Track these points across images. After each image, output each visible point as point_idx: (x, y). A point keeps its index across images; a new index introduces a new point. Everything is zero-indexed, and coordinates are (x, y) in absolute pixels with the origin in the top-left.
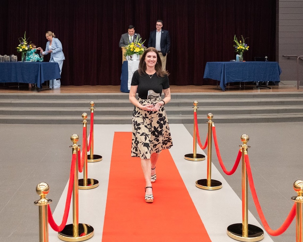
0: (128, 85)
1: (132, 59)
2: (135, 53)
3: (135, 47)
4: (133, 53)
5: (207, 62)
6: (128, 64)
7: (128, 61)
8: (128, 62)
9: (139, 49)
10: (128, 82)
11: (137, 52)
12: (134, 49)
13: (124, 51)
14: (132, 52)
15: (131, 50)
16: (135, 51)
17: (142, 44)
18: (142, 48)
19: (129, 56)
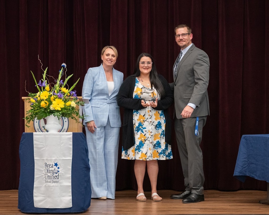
0: (34, 194)
1: (47, 127)
2: (52, 112)
3: (52, 97)
4: (48, 112)
5: (243, 136)
6: (35, 142)
7: (34, 133)
8: (34, 136)
9: (63, 103)
10: (35, 186)
11: (58, 111)
12: (51, 103)
13: (28, 108)
14: (45, 109)
15: (43, 104)
16: (52, 108)
17: (71, 90)
18: (71, 99)
19: (42, 121)
